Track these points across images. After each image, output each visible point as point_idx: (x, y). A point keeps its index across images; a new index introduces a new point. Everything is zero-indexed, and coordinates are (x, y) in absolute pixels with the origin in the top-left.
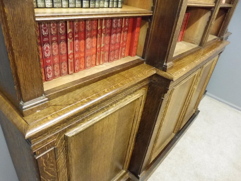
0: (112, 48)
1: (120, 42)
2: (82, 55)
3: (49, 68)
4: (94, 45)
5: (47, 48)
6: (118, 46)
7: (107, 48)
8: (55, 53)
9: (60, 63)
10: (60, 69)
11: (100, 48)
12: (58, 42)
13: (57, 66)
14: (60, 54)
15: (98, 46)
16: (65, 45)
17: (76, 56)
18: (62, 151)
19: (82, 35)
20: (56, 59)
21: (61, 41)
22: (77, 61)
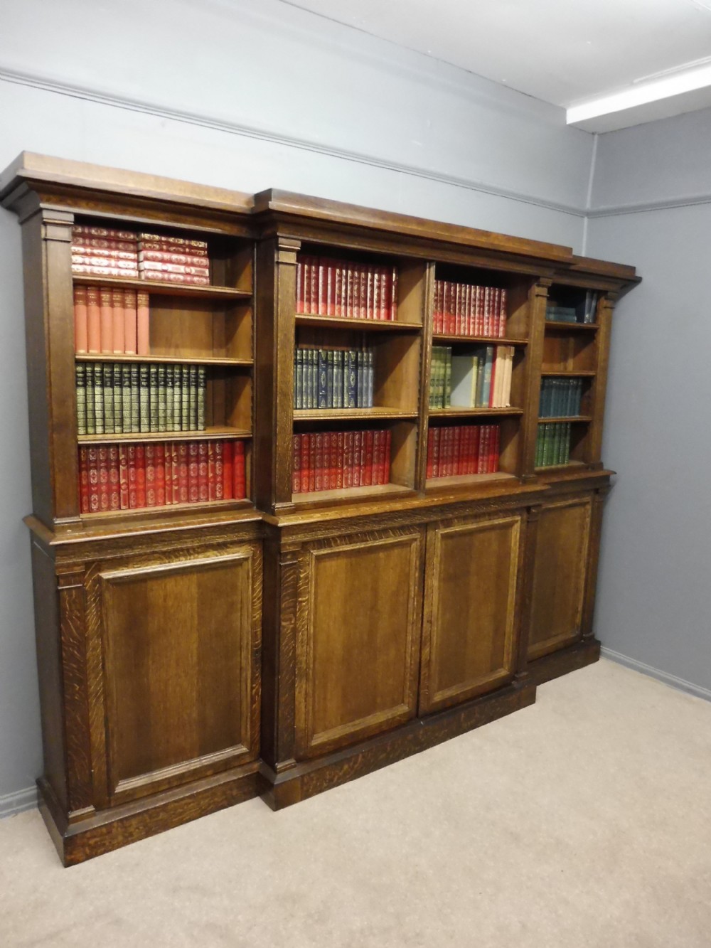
0: (193, 482)
1: (207, 475)
2: (141, 487)
3: (94, 497)
4: (160, 476)
5: (94, 474)
6: (204, 481)
7: (184, 482)
8: (103, 481)
9: (109, 492)
10: (109, 500)
11: (171, 479)
12: (108, 468)
13: (104, 496)
14: (109, 483)
15: (168, 477)
16: (116, 472)
17: (132, 487)
18: (95, 600)
19: (141, 463)
20: (104, 488)
21: (112, 467)
22: (133, 494)
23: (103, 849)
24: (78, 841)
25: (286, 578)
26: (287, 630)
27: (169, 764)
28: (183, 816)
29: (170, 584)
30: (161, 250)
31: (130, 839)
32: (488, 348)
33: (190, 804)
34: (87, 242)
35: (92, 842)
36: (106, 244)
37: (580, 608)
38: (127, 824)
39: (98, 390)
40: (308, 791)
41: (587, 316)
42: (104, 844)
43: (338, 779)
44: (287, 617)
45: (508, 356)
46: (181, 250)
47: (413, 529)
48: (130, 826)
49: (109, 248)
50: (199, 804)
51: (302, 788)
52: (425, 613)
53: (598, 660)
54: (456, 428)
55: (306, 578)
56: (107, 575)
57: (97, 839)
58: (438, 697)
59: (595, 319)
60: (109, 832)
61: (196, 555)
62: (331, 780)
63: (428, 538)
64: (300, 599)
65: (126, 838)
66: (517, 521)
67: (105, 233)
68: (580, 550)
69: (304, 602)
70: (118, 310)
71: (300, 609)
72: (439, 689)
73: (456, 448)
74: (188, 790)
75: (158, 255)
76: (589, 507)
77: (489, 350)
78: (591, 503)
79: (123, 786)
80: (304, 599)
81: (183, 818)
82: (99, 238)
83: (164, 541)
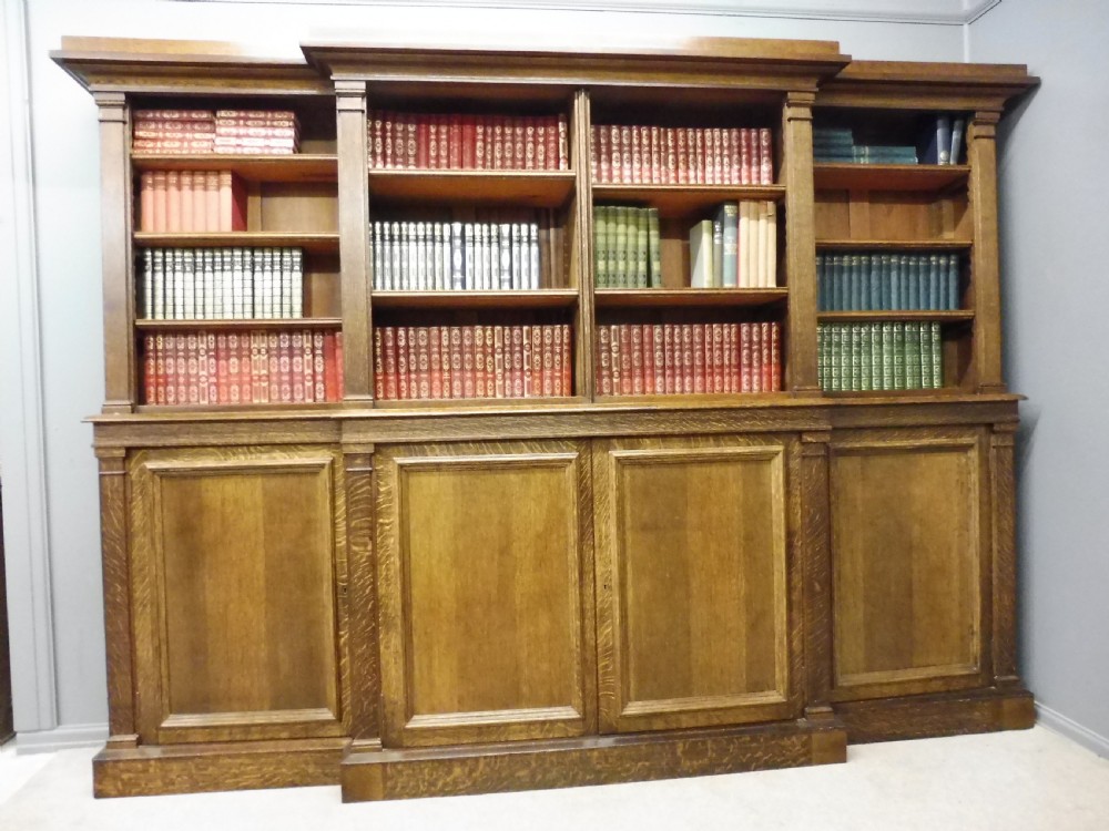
0: (286, 378)
1: (303, 372)
2: (222, 381)
4: (246, 370)
5: (171, 364)
6: (299, 378)
7: (275, 378)
8: (181, 371)
9: (186, 384)
10: (187, 393)
11: (259, 375)
12: (186, 358)
13: (181, 388)
14: (187, 375)
15: (255, 372)
16: (195, 363)
17: (211, 380)
18: (141, 492)
19: (223, 354)
20: (181, 379)
21: (190, 357)
22: (212, 387)
23: (138, 790)
24: (110, 771)
25: (356, 489)
26: (362, 557)
27: (231, 710)
28: (239, 779)
29: (230, 486)
30: (237, 125)
31: (171, 787)
32: (726, 207)
33: (248, 765)
34: (160, 126)
35: (125, 776)
36: (179, 126)
37: (977, 627)
38: (168, 766)
39: (179, 275)
40: (394, 788)
41: (942, 155)
42: (139, 785)
43: (445, 785)
44: (359, 540)
45: (762, 215)
46: (261, 123)
47: (567, 446)
48: (171, 770)
49: (183, 131)
50: (260, 769)
51: (385, 782)
52: (598, 573)
53: (1031, 726)
54: (695, 326)
55: (389, 493)
56: (151, 465)
57: (132, 775)
58: (634, 709)
59: (962, 157)
60: (145, 771)
61: (258, 455)
62: (433, 784)
63: (596, 462)
64: (381, 521)
65: (165, 784)
66: (777, 453)
67: (176, 115)
68: (965, 527)
69: (388, 525)
70: (199, 192)
71: (381, 534)
72: (638, 698)
73: (697, 354)
74: (247, 748)
75: (234, 131)
76: (974, 454)
77: (729, 210)
78: (977, 446)
79: (172, 721)
80: (387, 521)
81: (239, 782)
82: (174, 121)
83: (215, 432)
